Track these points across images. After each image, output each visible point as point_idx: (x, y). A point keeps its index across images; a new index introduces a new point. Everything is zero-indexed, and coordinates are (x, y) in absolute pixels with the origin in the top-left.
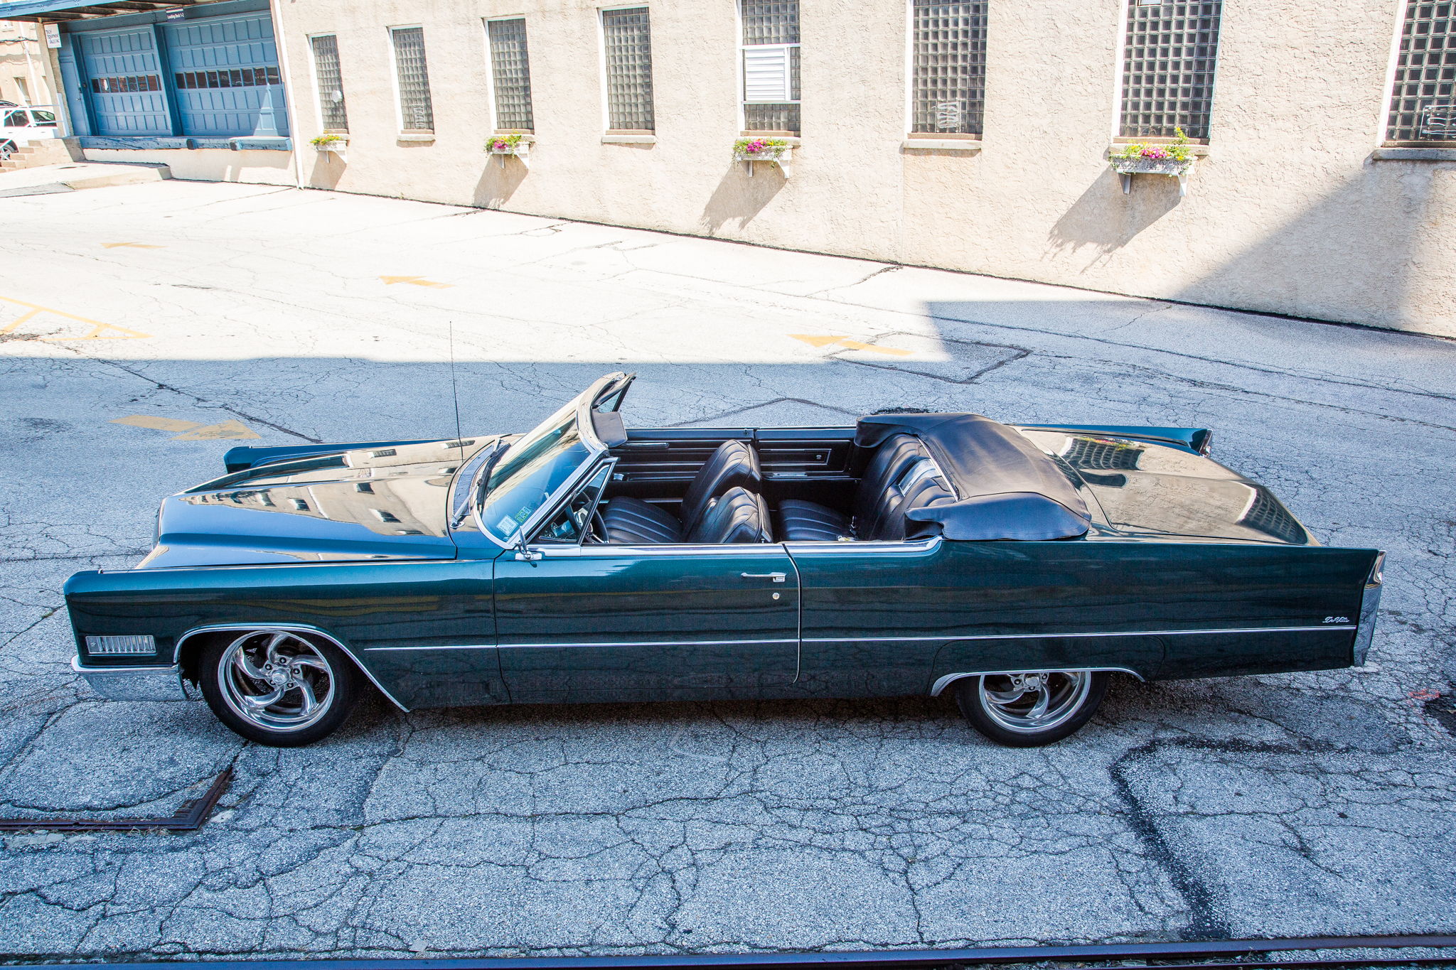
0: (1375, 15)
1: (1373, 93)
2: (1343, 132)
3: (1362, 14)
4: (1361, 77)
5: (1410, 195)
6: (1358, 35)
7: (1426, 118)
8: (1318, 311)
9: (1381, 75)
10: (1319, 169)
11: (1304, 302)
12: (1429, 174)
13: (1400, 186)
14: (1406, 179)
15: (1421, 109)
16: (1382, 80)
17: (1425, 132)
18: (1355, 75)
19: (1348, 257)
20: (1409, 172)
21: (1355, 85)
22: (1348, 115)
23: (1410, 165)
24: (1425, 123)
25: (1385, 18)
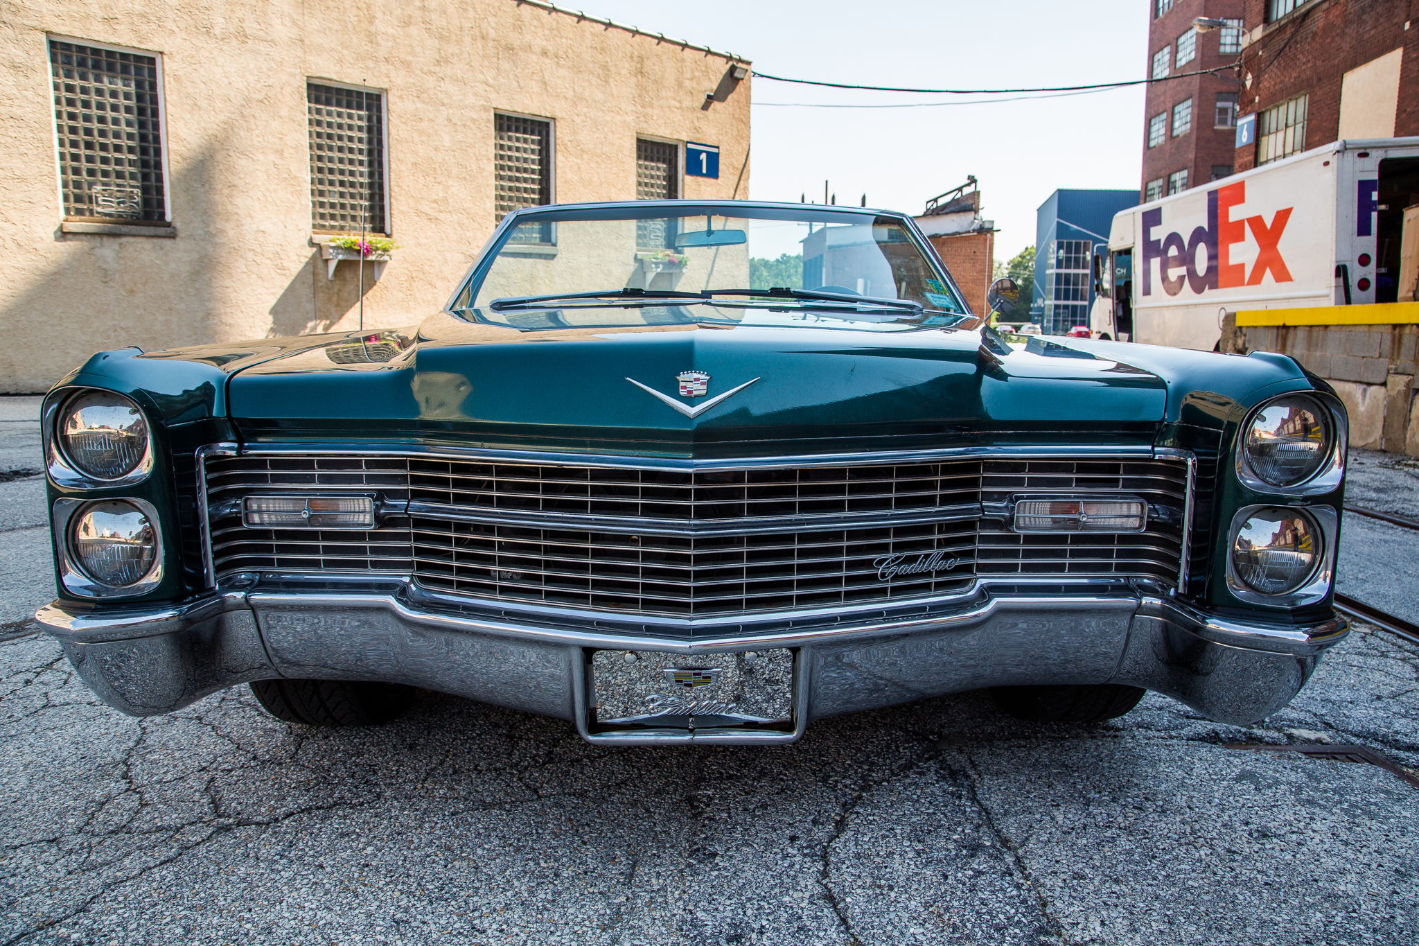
0: (29, 94)
1: (46, 170)
2: (23, 204)
3: (15, 91)
4: (29, 152)
5: (105, 266)
6: (17, 111)
7: (96, 197)
8: (42, 385)
9: (49, 153)
10: (9, 241)
11: (25, 377)
12: (116, 247)
13: (93, 258)
14: (98, 252)
15: (90, 189)
16: (52, 157)
17: (99, 209)
18: (22, 149)
19: (59, 328)
20: (98, 245)
21: (26, 159)
22: (26, 189)
23: (98, 239)
24: (97, 203)
25: (40, 99)
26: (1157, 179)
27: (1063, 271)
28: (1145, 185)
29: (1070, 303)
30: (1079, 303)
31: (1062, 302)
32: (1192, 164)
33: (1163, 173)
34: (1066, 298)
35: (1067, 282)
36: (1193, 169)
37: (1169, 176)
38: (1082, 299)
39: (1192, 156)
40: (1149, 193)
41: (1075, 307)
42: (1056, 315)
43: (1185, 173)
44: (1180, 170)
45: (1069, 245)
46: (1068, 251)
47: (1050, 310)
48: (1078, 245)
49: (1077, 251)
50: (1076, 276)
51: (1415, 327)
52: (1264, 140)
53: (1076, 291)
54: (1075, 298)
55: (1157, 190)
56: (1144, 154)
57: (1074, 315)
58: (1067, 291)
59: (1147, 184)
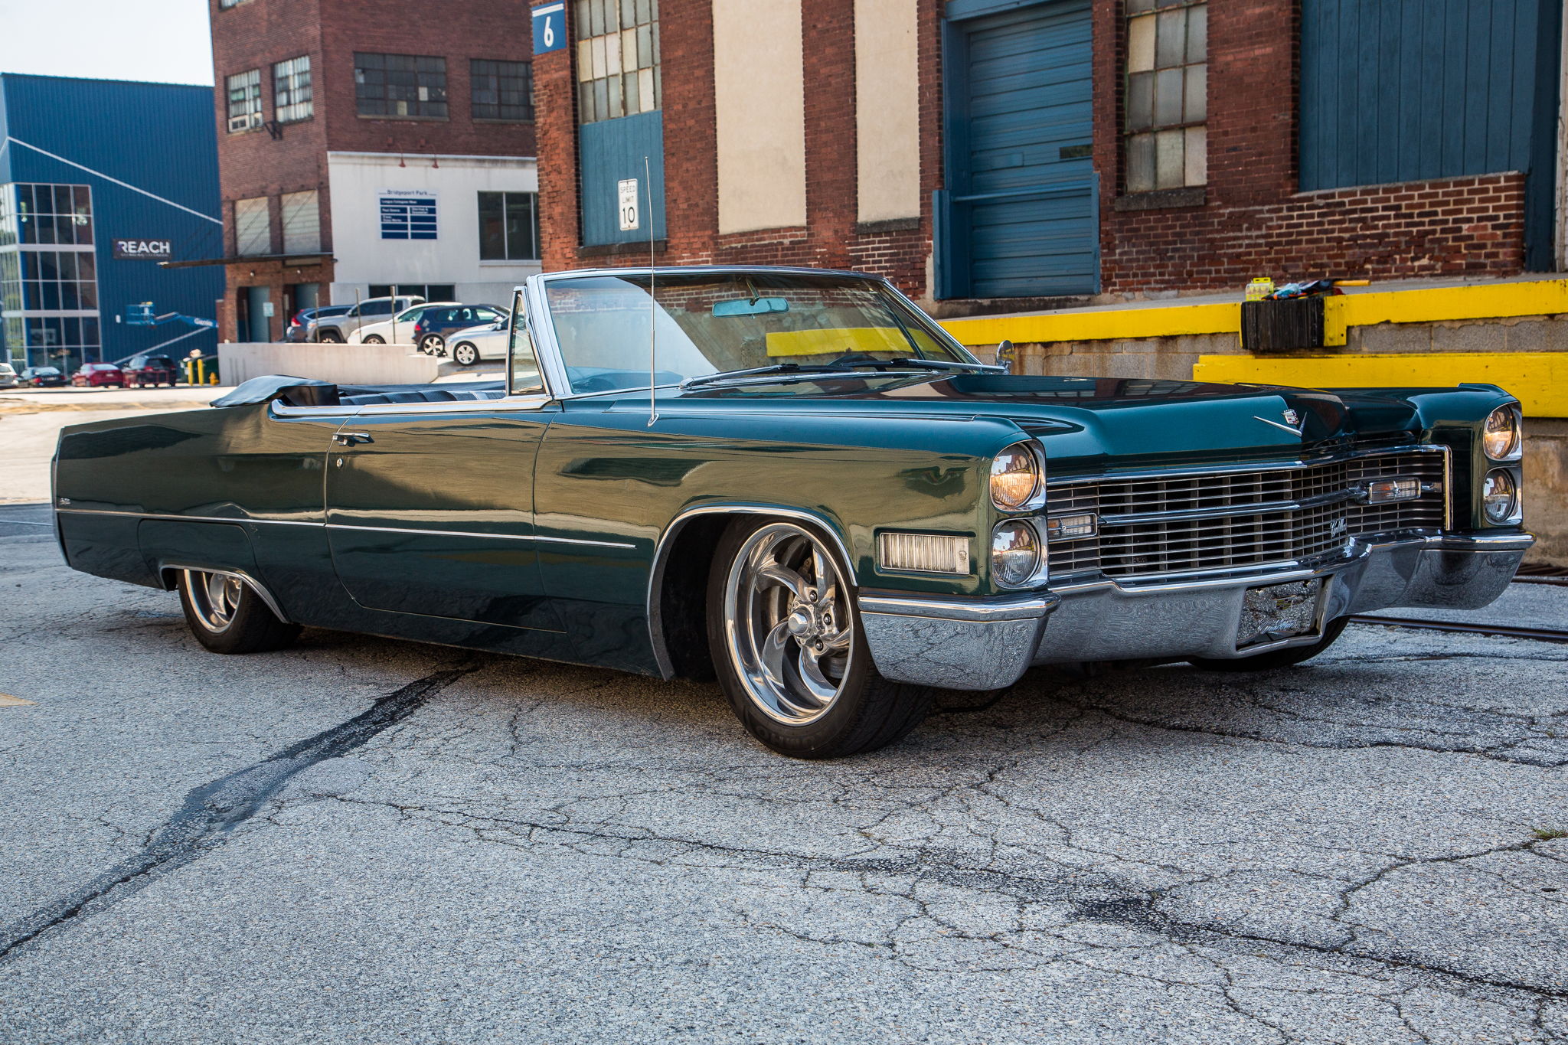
26: (248, 70)
27: (38, 248)
28: (224, 77)
29: (62, 313)
30: (81, 313)
31: (43, 314)
32: (318, 47)
33: (258, 60)
34: (52, 304)
35: (49, 272)
36: (320, 57)
37: (273, 67)
38: (88, 305)
39: (314, 31)
40: (234, 97)
41: (72, 322)
42: (33, 339)
43: (304, 64)
44: (294, 57)
45: (44, 192)
46: (45, 206)
47: (18, 329)
48: (62, 194)
49: (64, 207)
50: (67, 257)
51: (1039, 346)
52: (584, 47)
53: (70, 289)
54: (71, 305)
55: (250, 93)
56: (213, 20)
57: (72, 338)
58: (50, 289)
59: (226, 80)
